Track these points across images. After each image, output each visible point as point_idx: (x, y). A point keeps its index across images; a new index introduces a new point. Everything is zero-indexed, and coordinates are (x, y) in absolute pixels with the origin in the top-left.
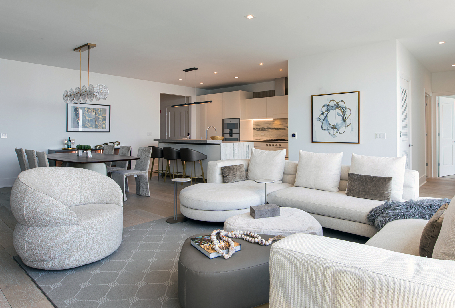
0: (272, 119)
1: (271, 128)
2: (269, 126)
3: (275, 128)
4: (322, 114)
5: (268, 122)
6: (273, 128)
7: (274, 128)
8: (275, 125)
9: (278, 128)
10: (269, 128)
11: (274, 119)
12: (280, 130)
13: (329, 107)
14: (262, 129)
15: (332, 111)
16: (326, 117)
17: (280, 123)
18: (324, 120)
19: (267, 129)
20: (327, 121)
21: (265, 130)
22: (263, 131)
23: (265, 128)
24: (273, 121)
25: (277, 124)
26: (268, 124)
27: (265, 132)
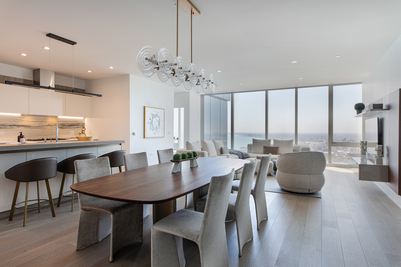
0: (19, 115)
2: (14, 123)
3: (25, 126)
4: (150, 119)
5: (12, 117)
7: (23, 126)
8: (25, 122)
9: (29, 126)
11: (23, 115)
12: (33, 129)
13: (153, 116)
15: (154, 118)
16: (152, 122)
17: (33, 120)
18: (151, 123)
19: (9, 127)
20: (152, 124)
21: (6, 127)
22: (2, 129)
23: (5, 125)
24: (21, 117)
25: (28, 121)
26: (11, 120)
27: (7, 131)
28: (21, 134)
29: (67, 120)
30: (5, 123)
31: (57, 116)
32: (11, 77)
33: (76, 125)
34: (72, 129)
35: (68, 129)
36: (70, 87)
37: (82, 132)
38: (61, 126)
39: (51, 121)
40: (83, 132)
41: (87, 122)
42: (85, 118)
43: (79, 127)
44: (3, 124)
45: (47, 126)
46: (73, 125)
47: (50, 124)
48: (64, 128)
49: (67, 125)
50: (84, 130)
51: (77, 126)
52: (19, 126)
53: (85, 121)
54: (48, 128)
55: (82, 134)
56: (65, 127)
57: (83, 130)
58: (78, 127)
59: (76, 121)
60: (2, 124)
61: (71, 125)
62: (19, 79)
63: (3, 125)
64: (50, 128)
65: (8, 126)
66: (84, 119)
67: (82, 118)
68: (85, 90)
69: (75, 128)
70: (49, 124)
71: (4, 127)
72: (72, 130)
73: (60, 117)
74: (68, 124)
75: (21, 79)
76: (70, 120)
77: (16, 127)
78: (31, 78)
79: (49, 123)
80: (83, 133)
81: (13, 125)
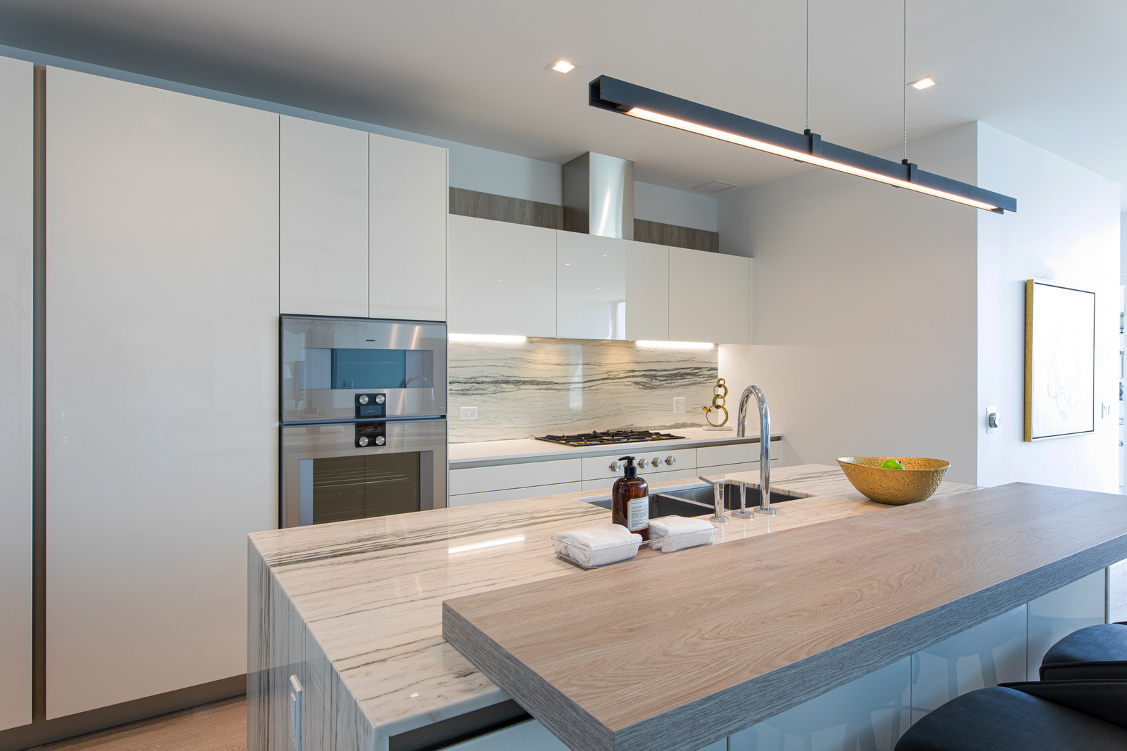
0: (519, 340)
1: (517, 383)
2: (507, 373)
3: (538, 383)
5: (500, 350)
6: (524, 383)
7: (532, 383)
8: (537, 367)
9: (550, 383)
10: (507, 382)
11: (531, 340)
14: (467, 386)
19: (492, 388)
21: (482, 389)
22: (473, 397)
23: (480, 380)
24: (525, 350)
25: (547, 361)
26: (498, 359)
27: (485, 402)
28: (630, 470)
29: (663, 353)
30: (481, 374)
31: (633, 342)
32: (497, 196)
33: (690, 374)
34: (679, 390)
35: (666, 392)
36: (671, 226)
37: (714, 402)
38: (644, 380)
39: (617, 361)
40: (720, 402)
41: (726, 360)
42: (716, 345)
43: (700, 383)
44: (476, 378)
45: (603, 379)
46: (683, 376)
47: (613, 374)
48: (653, 388)
49: (663, 376)
50: (722, 394)
51: (693, 379)
52: (520, 382)
53: (717, 358)
54: (606, 387)
55: (713, 409)
56: (657, 383)
57: (718, 396)
58: (698, 383)
59: (690, 357)
60: (472, 378)
61: (676, 375)
62: (521, 200)
63: (473, 380)
64: (611, 388)
65: (488, 386)
66: (715, 351)
67: (708, 346)
68: (718, 234)
69: (688, 385)
70: (608, 372)
71: (476, 389)
72: (679, 395)
73: (642, 344)
74: (665, 370)
75: (526, 201)
76: (673, 353)
77: (512, 386)
78: (553, 197)
79: (610, 369)
80: (718, 407)
81: (502, 378)
